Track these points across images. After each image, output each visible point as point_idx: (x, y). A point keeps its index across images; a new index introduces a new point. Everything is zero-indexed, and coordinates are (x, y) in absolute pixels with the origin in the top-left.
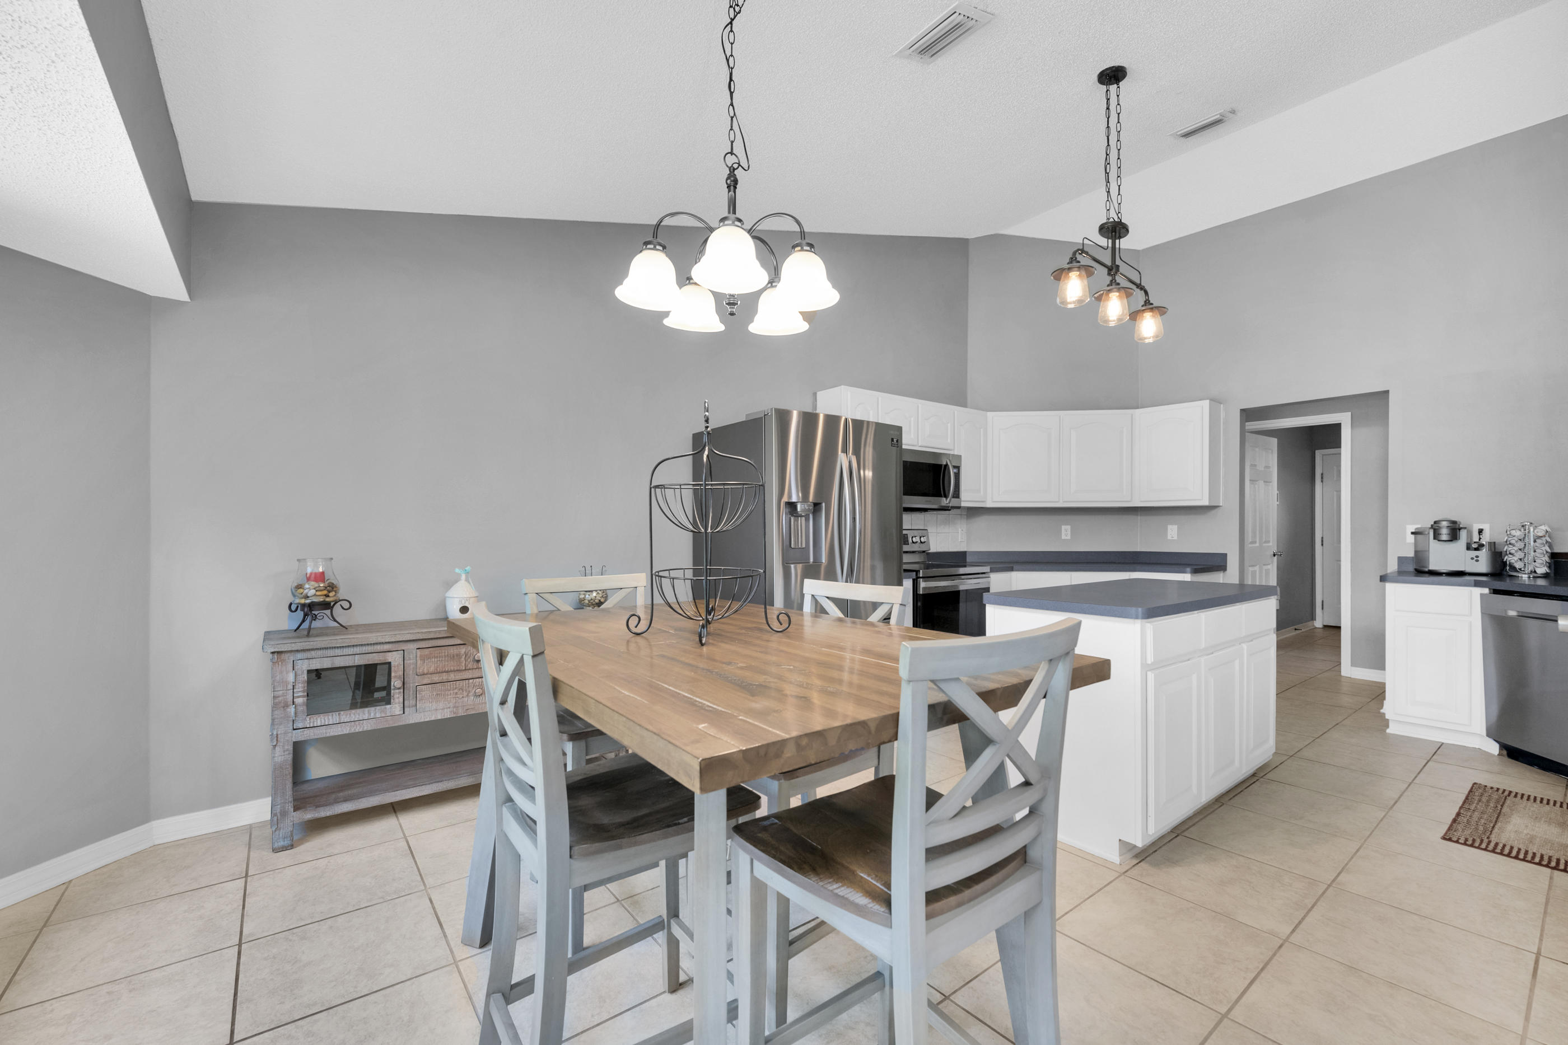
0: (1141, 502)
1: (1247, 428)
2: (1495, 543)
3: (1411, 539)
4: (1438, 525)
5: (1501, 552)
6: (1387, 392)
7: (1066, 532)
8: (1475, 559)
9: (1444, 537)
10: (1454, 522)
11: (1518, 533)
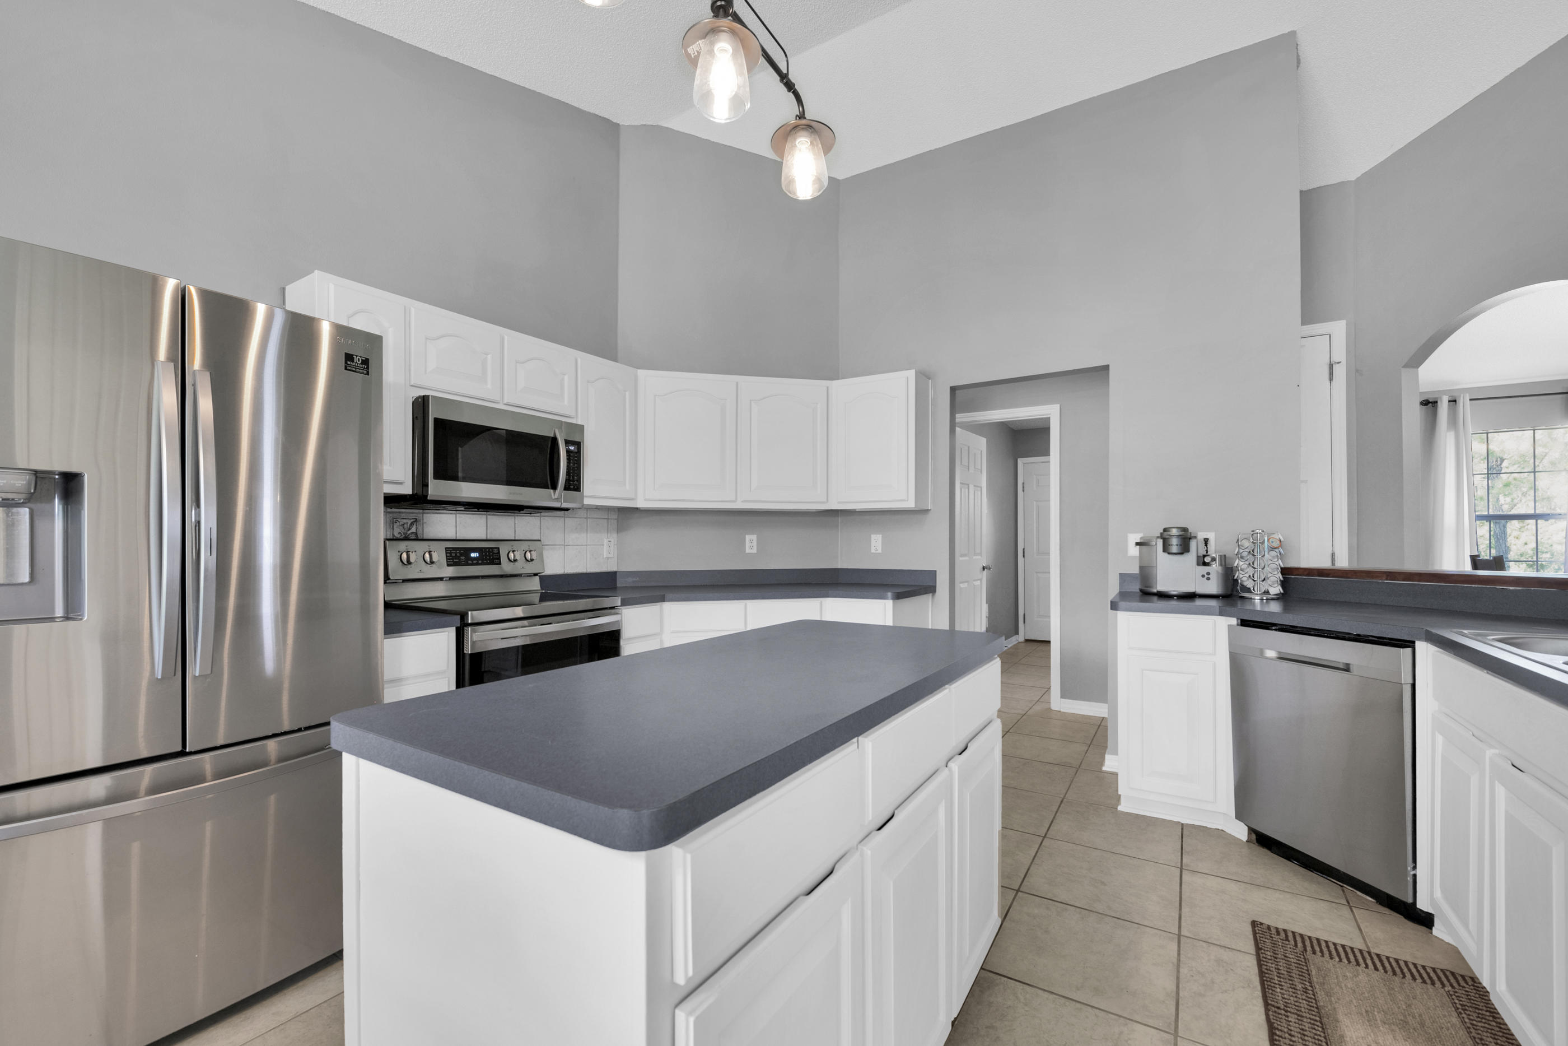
0: (839, 503)
1: (957, 420)
2: (1225, 556)
3: (1134, 551)
4: (1169, 533)
5: (1232, 567)
6: (1106, 368)
7: (751, 543)
8: (1206, 576)
9: (1174, 549)
10: (1185, 530)
11: (1246, 544)
